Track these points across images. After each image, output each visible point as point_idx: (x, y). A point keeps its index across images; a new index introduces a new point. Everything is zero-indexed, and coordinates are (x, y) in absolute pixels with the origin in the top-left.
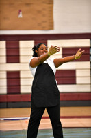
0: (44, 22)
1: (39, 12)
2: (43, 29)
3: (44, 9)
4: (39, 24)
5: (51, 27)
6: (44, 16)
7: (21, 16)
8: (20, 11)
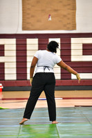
1: (65, 16)
2: (68, 29)
3: (69, 14)
4: (65, 26)
5: (74, 28)
6: (69, 19)
7: (50, 19)
8: (50, 15)
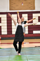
0: (31, 7)
1: (30, 3)
2: (31, 9)
4: (30, 8)
5: (34, 9)
6: (31, 4)
7: (23, 5)
8: (22, 3)
